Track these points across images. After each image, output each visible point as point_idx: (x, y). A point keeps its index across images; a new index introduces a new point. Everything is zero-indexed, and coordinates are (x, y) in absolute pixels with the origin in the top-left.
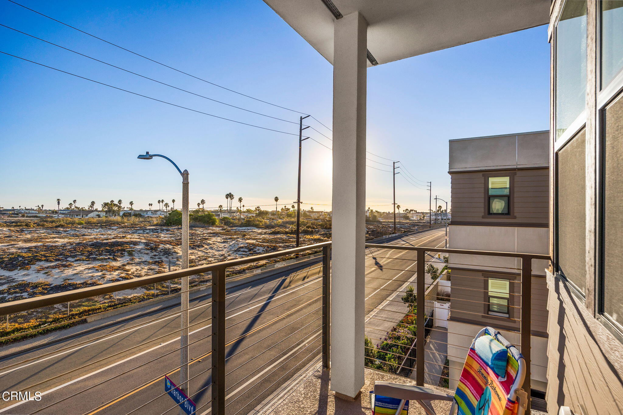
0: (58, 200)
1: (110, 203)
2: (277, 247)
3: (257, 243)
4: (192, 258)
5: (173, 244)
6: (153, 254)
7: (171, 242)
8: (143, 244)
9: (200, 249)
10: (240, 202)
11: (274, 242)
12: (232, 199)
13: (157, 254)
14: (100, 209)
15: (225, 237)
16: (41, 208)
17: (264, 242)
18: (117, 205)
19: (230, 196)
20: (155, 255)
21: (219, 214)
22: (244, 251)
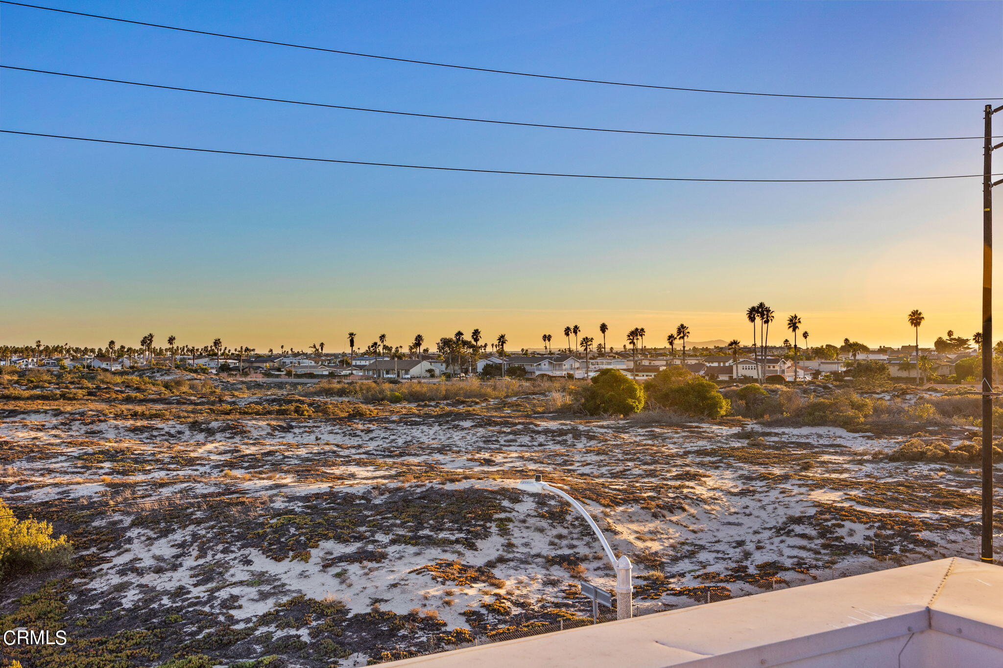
0: (351, 334)
1: (454, 339)
2: (913, 525)
3: (846, 505)
4: (653, 550)
5: (603, 502)
6: (555, 532)
7: (598, 495)
8: (532, 499)
9: (674, 519)
10: (794, 330)
11: (904, 501)
12: (767, 322)
13: (565, 532)
14: (434, 349)
15: (747, 468)
16: (320, 350)
17: (869, 502)
18: (470, 342)
19: (760, 312)
20: (560, 537)
21: (731, 367)
22: (803, 536)
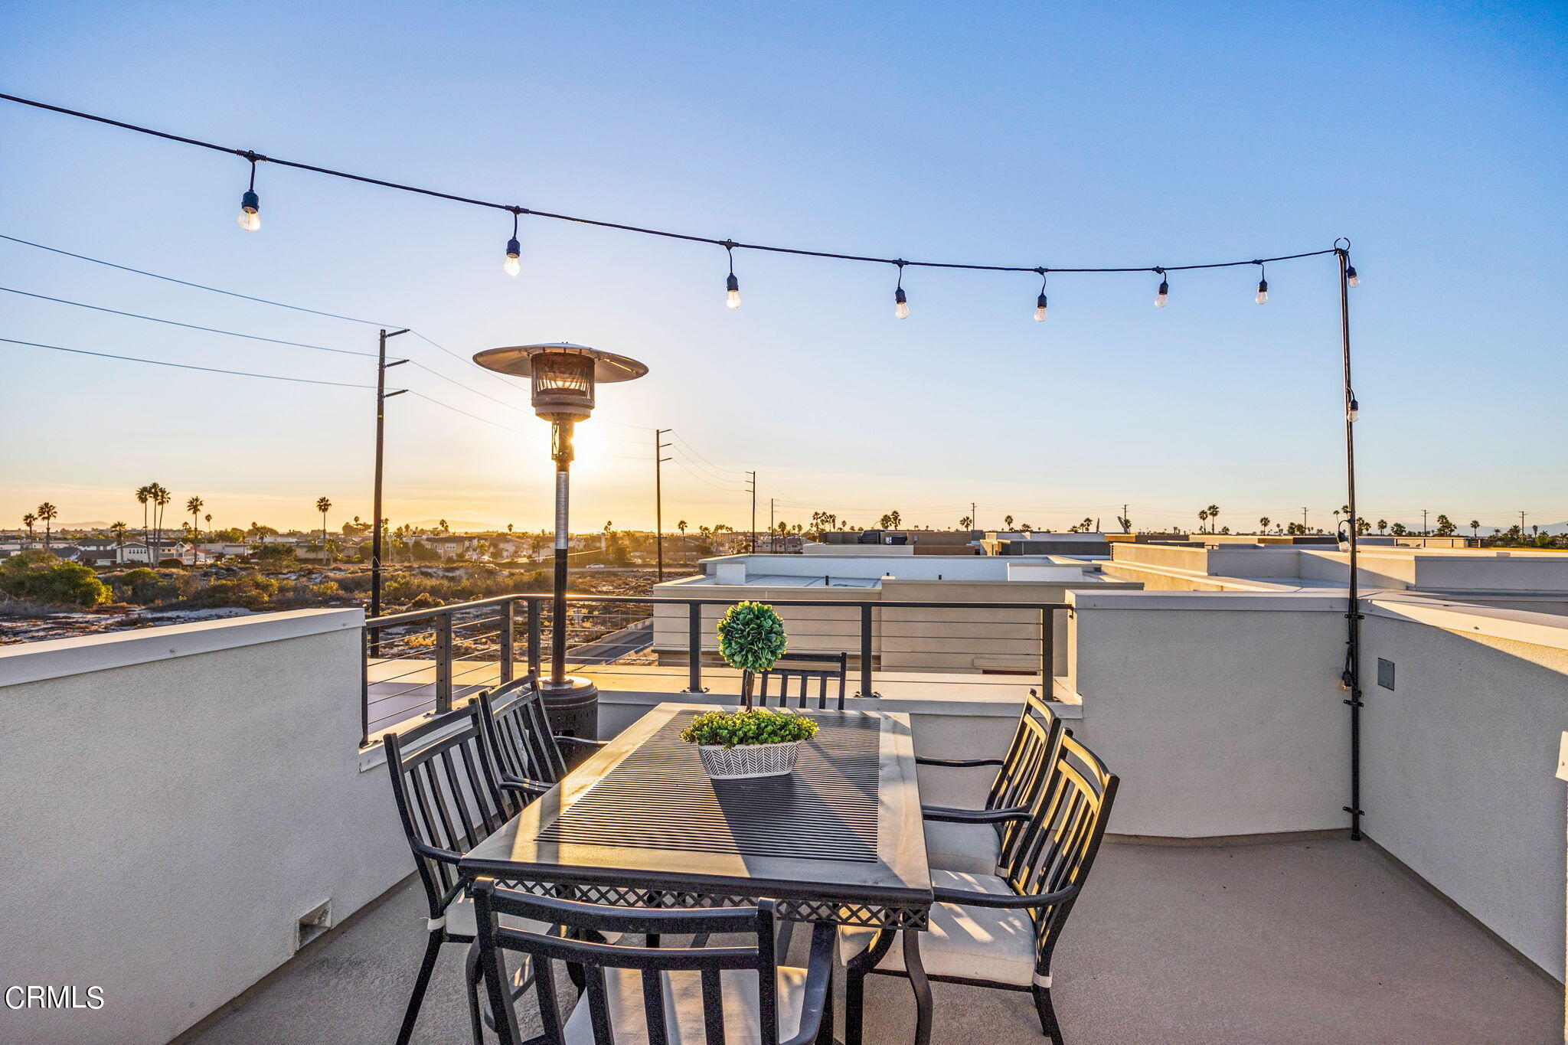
10: (195, 512)
12: (162, 503)
19: (152, 493)
21: (114, 552)
